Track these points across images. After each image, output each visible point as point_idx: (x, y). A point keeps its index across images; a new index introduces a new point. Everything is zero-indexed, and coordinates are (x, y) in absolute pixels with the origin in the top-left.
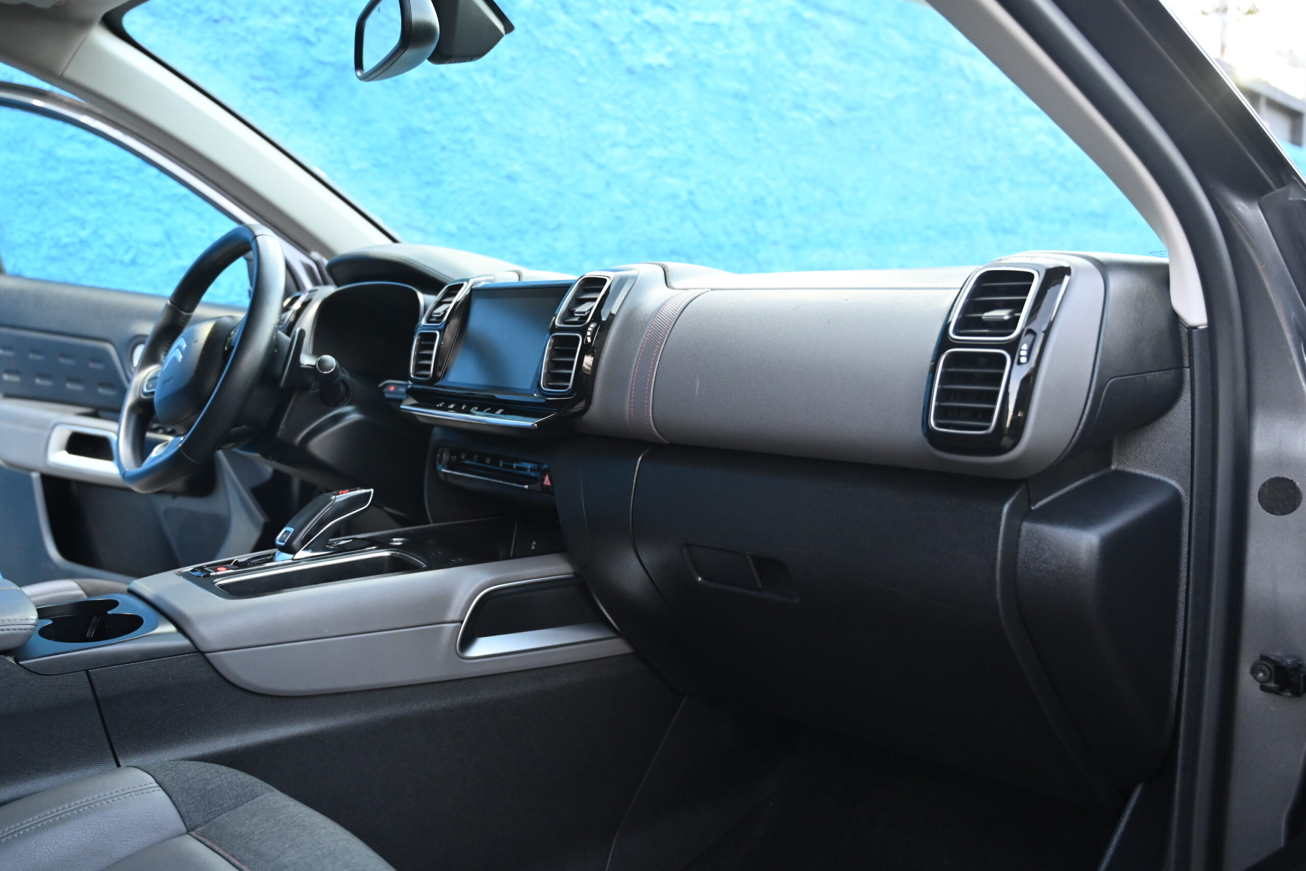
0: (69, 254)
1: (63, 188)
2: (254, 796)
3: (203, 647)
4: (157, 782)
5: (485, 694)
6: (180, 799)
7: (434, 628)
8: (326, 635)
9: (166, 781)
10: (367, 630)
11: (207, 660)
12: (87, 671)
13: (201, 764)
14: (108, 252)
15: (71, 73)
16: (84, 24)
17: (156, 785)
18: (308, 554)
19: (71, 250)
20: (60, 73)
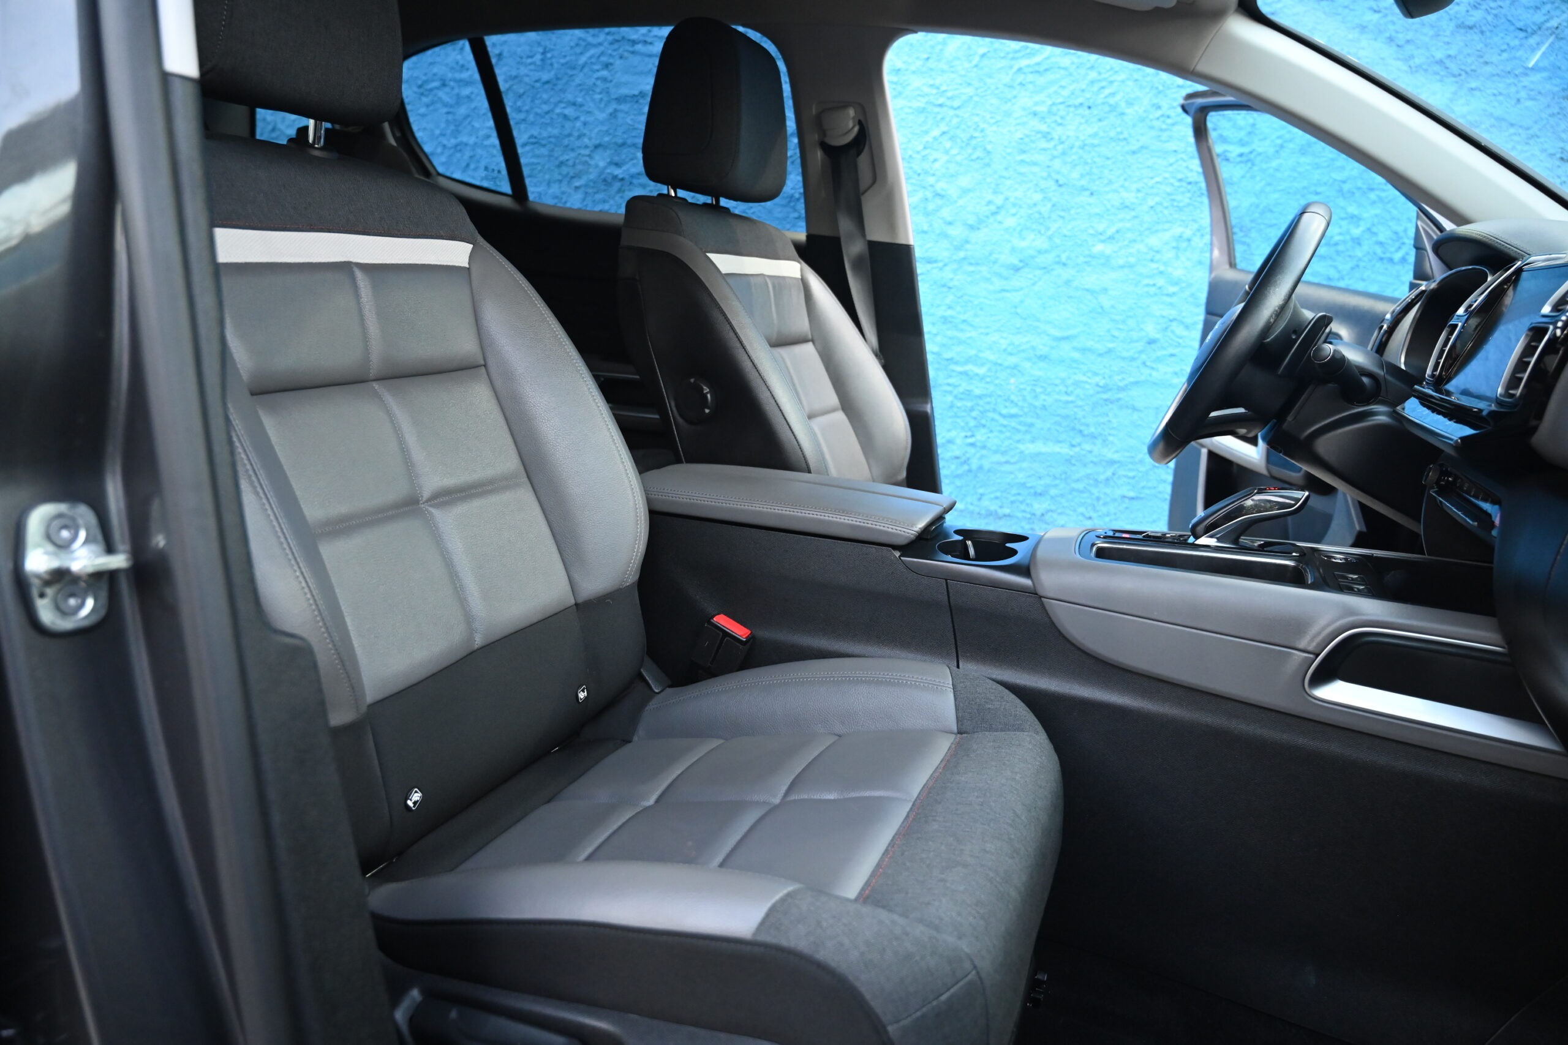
0: (1338, 253)
1: (1346, 187)
2: (1020, 729)
3: (1041, 592)
4: (953, 685)
5: (1335, 748)
6: (961, 705)
7: (1280, 651)
8: (1153, 617)
9: (959, 686)
10: (1199, 626)
11: (1043, 605)
12: (946, 580)
13: (1001, 688)
14: (1379, 250)
15: (1202, 67)
16: (1217, 15)
17: (952, 687)
18: (1213, 542)
19: (1341, 248)
20: (1192, 69)
